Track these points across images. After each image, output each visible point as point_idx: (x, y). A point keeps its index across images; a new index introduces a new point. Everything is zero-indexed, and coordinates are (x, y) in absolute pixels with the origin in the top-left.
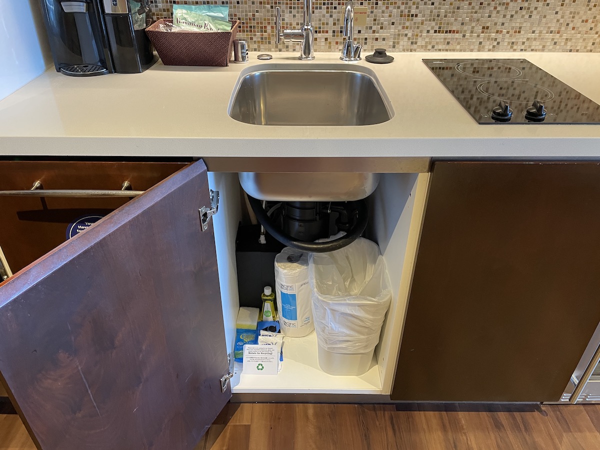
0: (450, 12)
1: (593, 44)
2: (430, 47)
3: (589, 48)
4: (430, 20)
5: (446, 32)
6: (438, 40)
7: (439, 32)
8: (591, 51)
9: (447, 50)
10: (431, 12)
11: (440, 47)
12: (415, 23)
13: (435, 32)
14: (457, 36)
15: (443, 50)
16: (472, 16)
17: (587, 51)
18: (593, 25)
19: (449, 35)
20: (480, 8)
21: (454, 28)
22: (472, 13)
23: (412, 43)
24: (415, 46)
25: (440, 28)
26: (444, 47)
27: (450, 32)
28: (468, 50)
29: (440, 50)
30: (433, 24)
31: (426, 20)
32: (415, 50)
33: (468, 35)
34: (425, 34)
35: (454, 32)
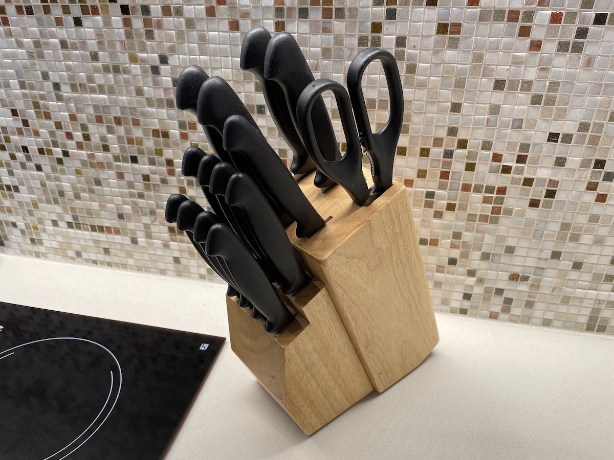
0: (84, 190)
1: (467, 297)
2: (72, 254)
3: (456, 304)
4: (48, 202)
5: (93, 228)
6: (82, 243)
7: (78, 227)
8: (463, 312)
9: (109, 264)
10: (43, 185)
11: (93, 257)
12: (20, 203)
13: (70, 225)
14: (118, 238)
15: (102, 263)
16: (135, 203)
17: (453, 311)
18: (455, 253)
19: (102, 237)
20: (147, 187)
21: (106, 223)
22: (132, 195)
23: (33, 241)
24: (41, 249)
25: (75, 218)
26: (101, 257)
27: (101, 229)
28: (154, 270)
29: (95, 262)
30: (58, 209)
31: (41, 201)
32: (45, 255)
33: (142, 240)
34: (50, 228)
35: (109, 230)
